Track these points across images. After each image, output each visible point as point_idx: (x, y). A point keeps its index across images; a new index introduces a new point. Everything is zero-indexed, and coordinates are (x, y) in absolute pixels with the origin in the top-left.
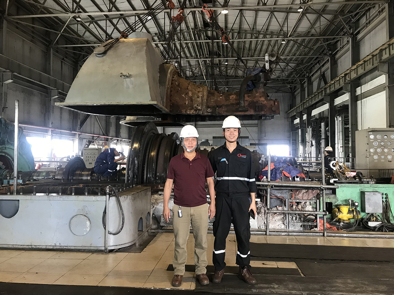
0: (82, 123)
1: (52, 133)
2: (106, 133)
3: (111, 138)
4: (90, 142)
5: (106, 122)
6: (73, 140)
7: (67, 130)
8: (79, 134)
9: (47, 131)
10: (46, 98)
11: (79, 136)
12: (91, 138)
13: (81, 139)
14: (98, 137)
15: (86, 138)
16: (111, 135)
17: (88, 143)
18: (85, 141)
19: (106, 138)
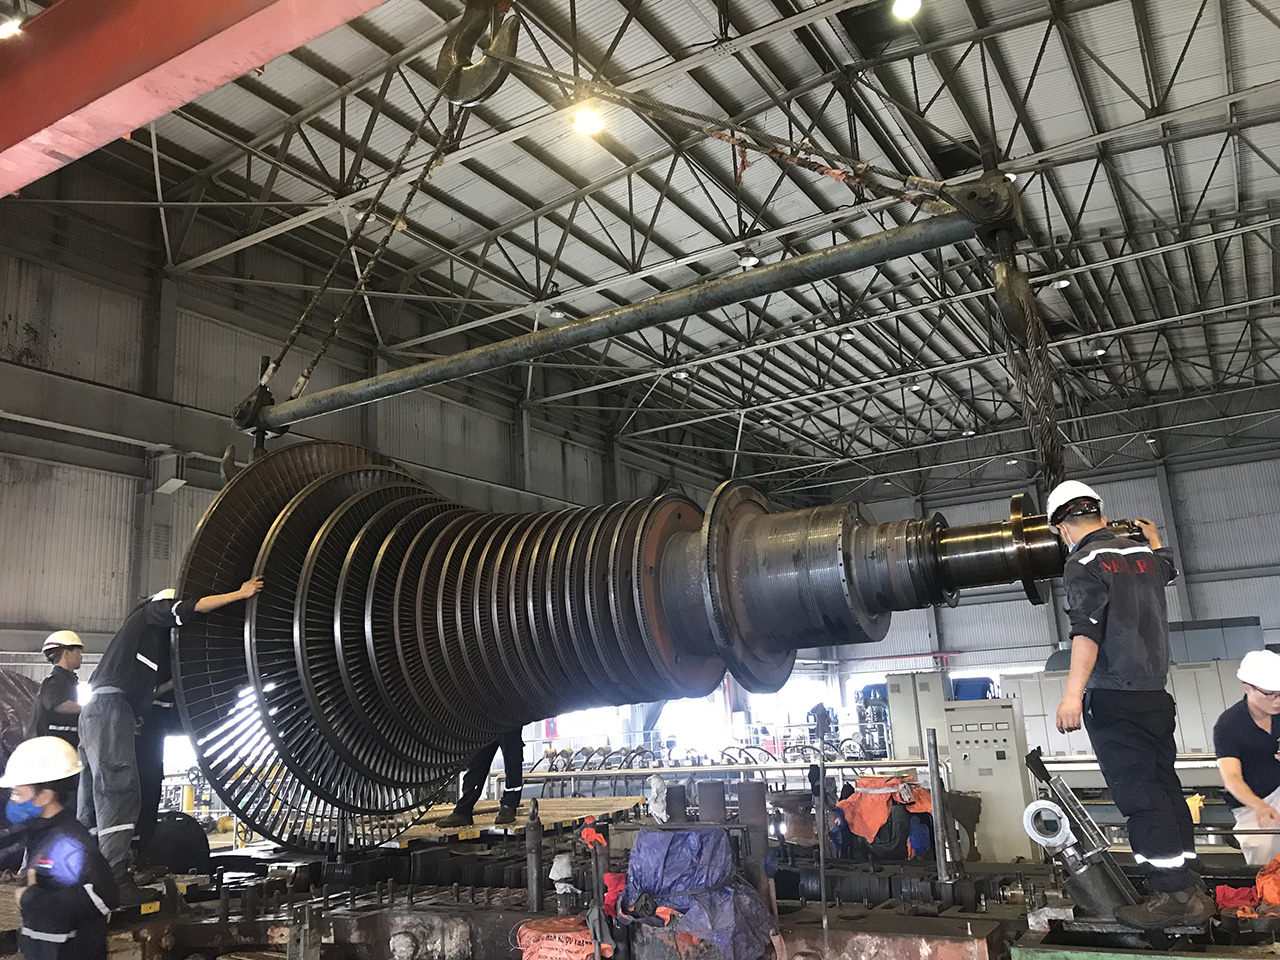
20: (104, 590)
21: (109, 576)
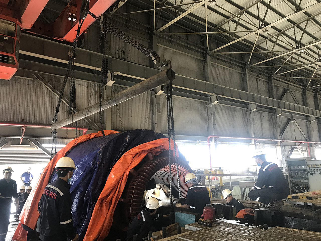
0: (283, 131)
1: (255, 142)
2: (309, 138)
3: (315, 142)
4: (293, 149)
5: (307, 127)
6: (275, 148)
7: (269, 139)
8: (280, 141)
9: (250, 141)
10: (247, 112)
11: (281, 143)
12: (294, 144)
13: (283, 146)
14: (301, 143)
15: (288, 145)
16: (314, 140)
17: (291, 150)
18: (287, 147)
19: (309, 143)
20: (146, 122)
21: (146, 118)
